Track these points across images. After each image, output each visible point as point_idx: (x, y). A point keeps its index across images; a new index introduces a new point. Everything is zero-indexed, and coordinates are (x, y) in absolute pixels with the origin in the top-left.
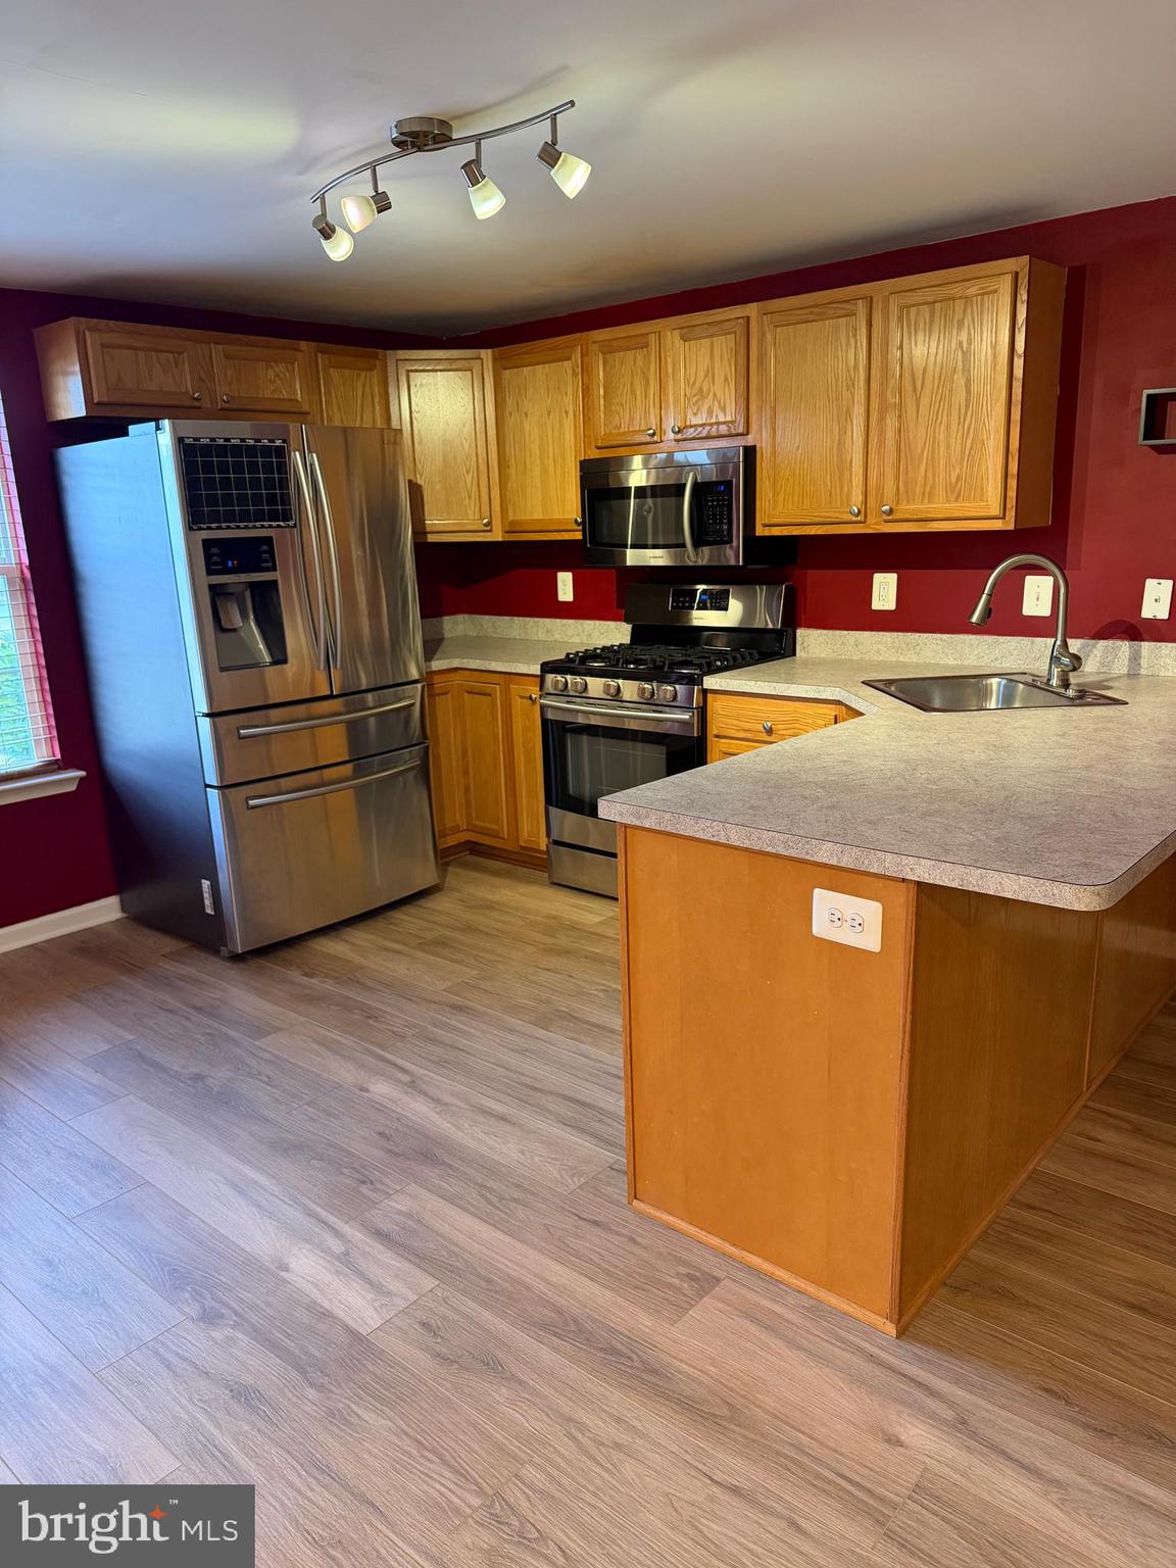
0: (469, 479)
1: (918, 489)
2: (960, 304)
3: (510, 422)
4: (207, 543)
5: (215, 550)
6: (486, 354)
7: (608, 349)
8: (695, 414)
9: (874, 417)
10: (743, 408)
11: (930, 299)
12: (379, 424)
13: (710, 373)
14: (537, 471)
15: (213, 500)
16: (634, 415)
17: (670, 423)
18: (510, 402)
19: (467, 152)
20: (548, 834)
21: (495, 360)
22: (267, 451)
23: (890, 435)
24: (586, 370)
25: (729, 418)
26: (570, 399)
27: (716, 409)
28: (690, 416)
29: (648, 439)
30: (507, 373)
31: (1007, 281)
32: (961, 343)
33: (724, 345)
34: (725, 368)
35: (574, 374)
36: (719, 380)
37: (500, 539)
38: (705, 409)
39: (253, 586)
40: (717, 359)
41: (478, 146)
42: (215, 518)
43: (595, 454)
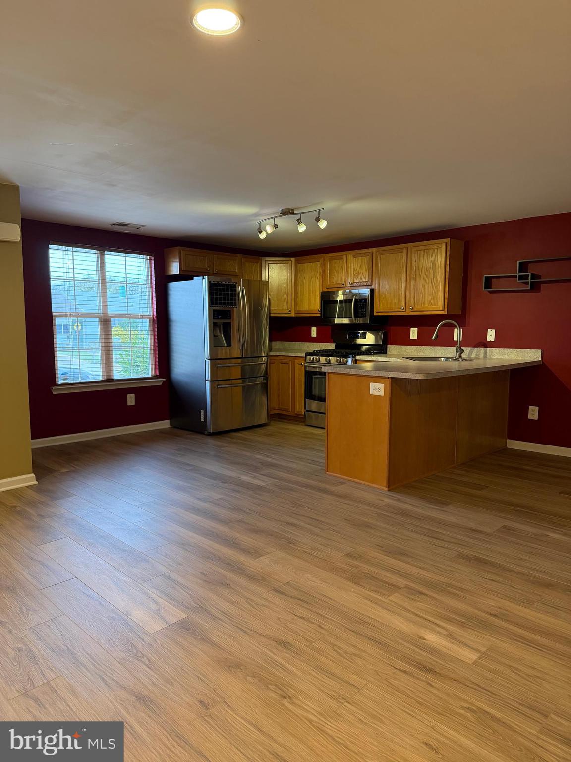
0: (285, 297)
1: (420, 302)
2: (431, 251)
3: (299, 280)
4: (214, 311)
5: (216, 313)
6: (293, 259)
7: (331, 259)
8: (356, 279)
9: (408, 281)
10: (370, 277)
11: (424, 249)
12: (259, 279)
13: (361, 267)
14: (307, 295)
15: (217, 299)
16: (338, 278)
17: (349, 281)
18: (300, 274)
19: (298, 217)
20: (305, 408)
21: (295, 261)
22: (231, 286)
23: (412, 287)
24: (324, 265)
25: (366, 281)
26: (319, 274)
27: (363, 277)
28: (355, 279)
29: (342, 286)
30: (299, 266)
31: (444, 244)
32: (432, 261)
33: (365, 259)
34: (365, 266)
35: (320, 266)
36: (364, 269)
37: (294, 316)
38: (359, 278)
39: (224, 324)
40: (363, 263)
41: (301, 215)
42: (216, 304)
43: (326, 290)
